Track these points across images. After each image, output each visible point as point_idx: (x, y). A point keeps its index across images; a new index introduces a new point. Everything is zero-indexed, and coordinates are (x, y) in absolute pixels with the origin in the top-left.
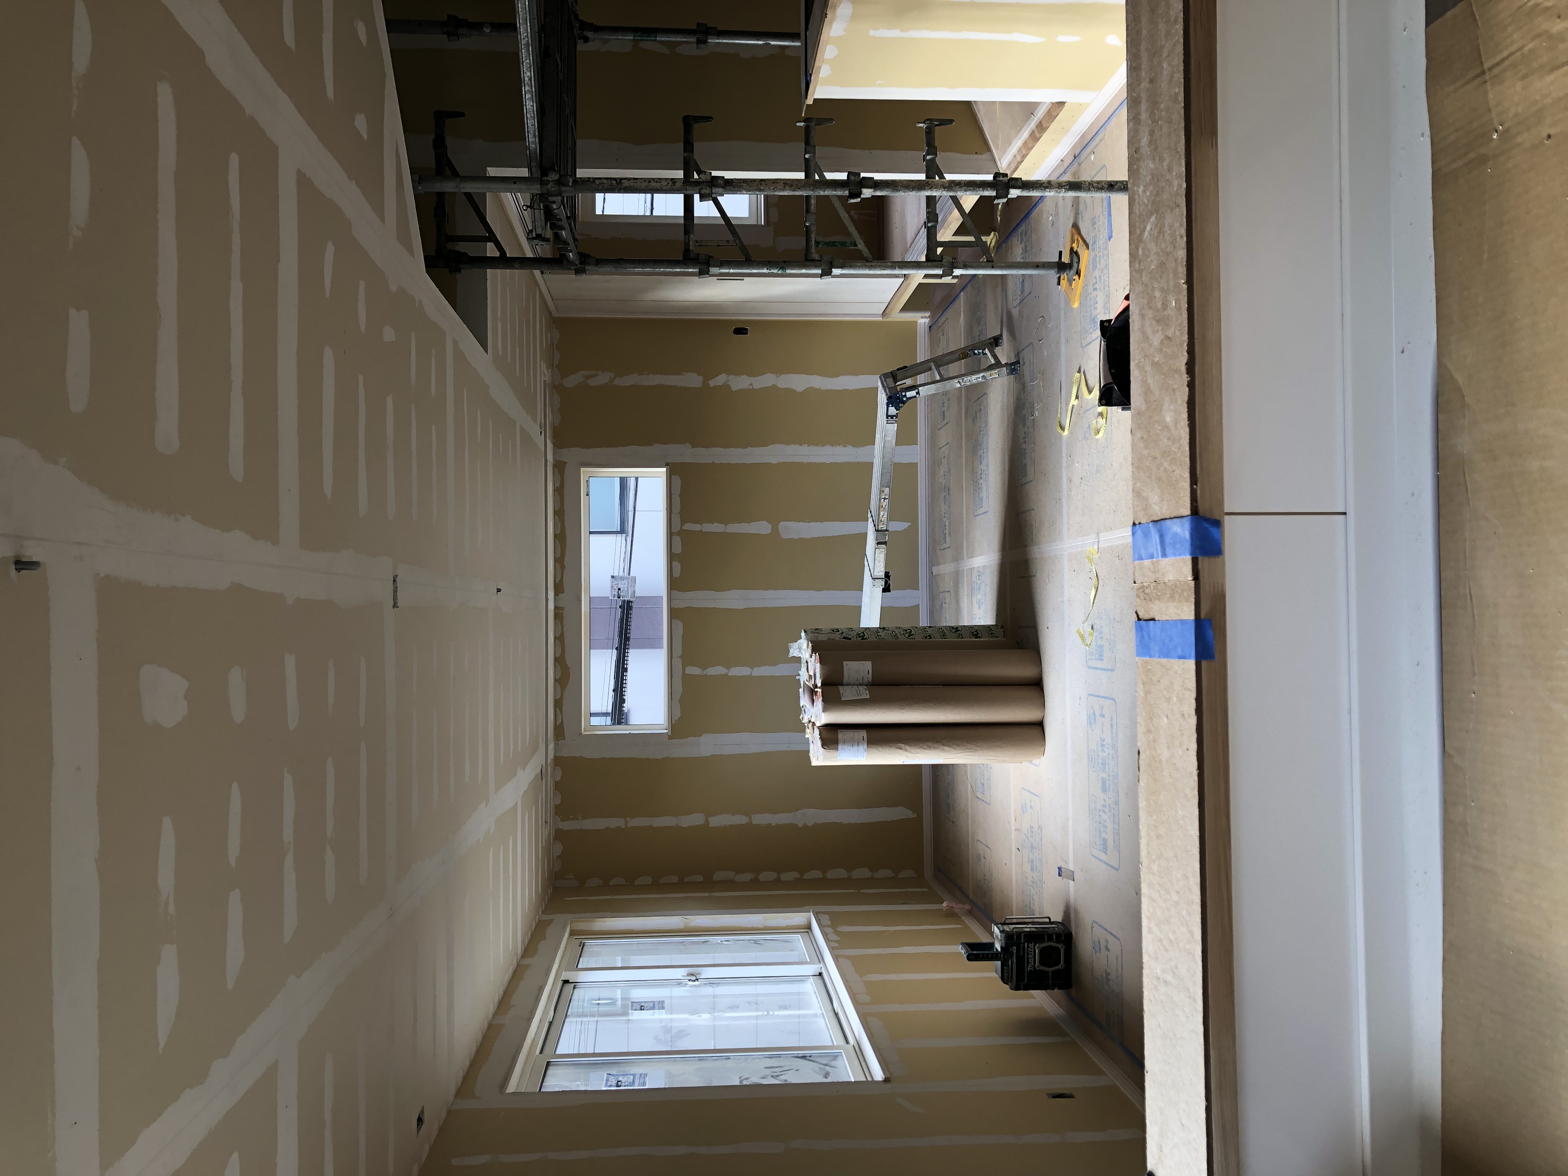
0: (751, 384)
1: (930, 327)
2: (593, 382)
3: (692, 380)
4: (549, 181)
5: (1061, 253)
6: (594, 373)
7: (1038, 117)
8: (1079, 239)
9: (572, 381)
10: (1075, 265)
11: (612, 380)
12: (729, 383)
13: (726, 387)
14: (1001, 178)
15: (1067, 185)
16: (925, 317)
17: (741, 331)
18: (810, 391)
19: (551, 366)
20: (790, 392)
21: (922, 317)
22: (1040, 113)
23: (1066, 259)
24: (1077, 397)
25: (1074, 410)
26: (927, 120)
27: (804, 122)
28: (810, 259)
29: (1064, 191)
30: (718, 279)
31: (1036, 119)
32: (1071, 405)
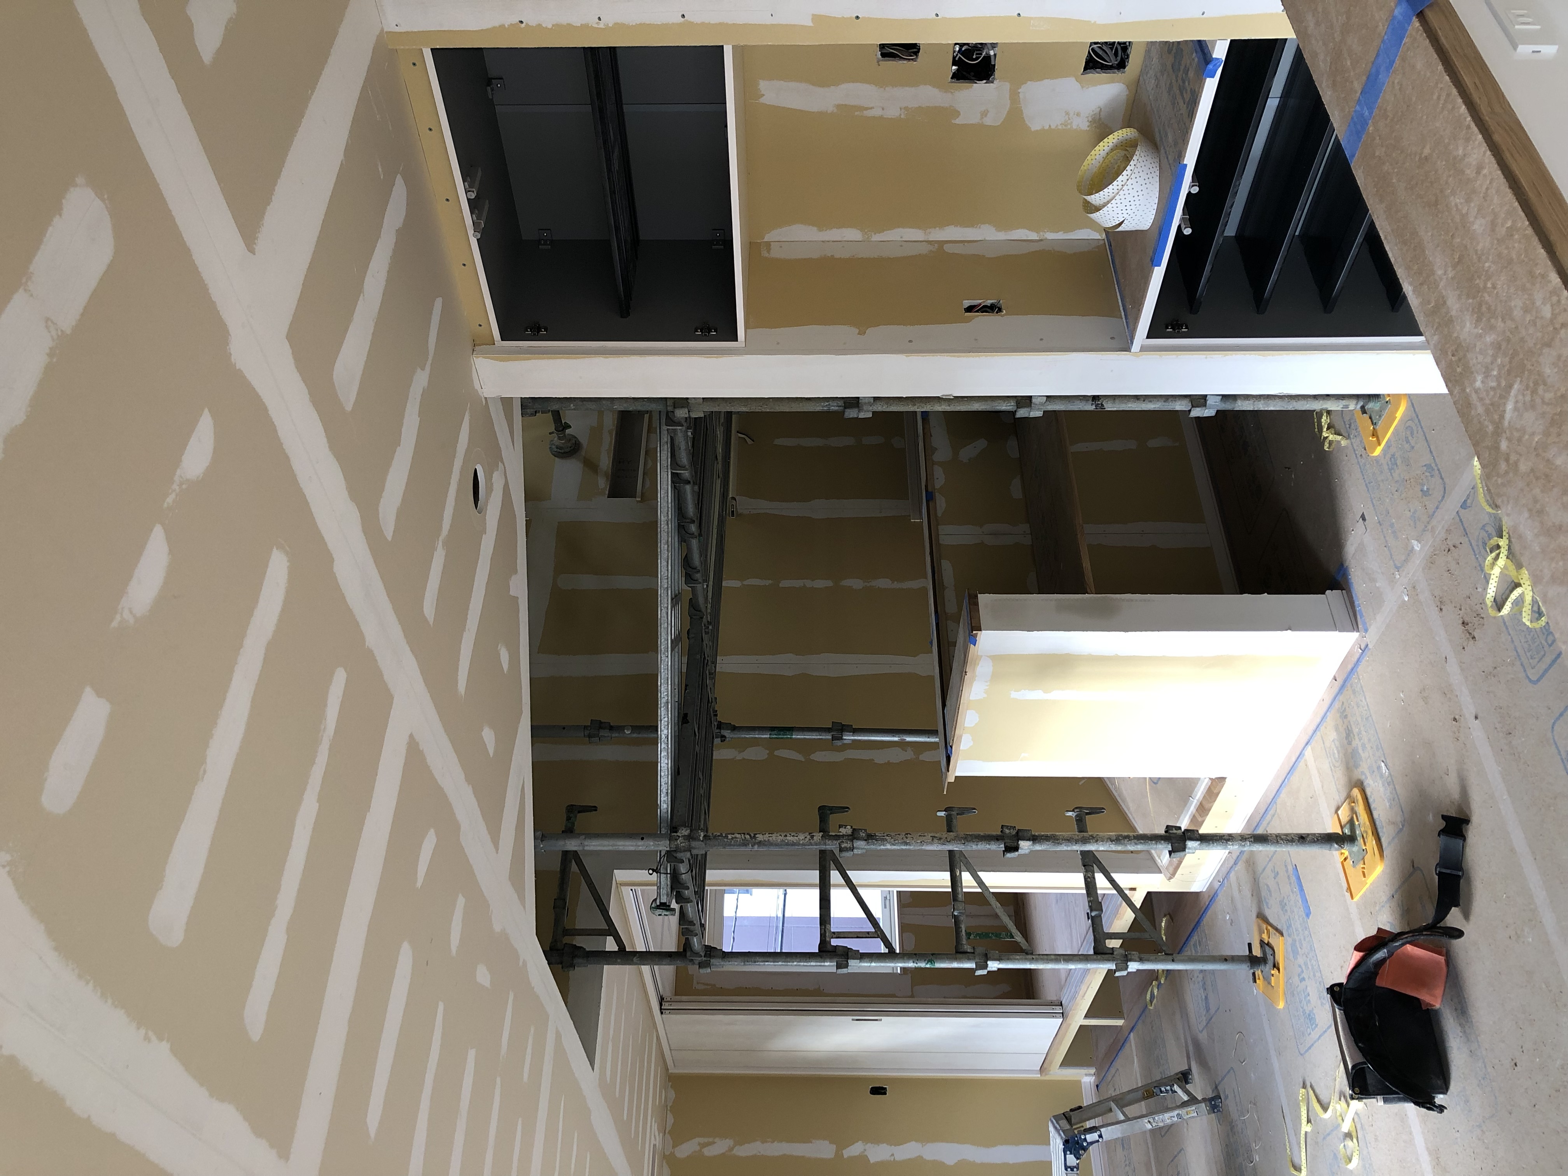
0: (893, 1155)
1: (1097, 1086)
2: (708, 1152)
3: (822, 1149)
4: (679, 836)
5: (1250, 945)
6: (711, 1140)
7: (1197, 798)
8: (1269, 928)
9: (685, 1150)
10: (1270, 958)
11: (731, 1149)
12: (866, 1153)
13: (862, 1159)
14: (1175, 831)
15: (1251, 837)
16: (1090, 1075)
17: (878, 1091)
18: (963, 1164)
19: (663, 1130)
20: (938, 1166)
21: (1086, 1075)
22: (1200, 792)
23: (1257, 952)
24: (1309, 1121)
25: (1308, 1140)
26: (1076, 808)
27: (945, 811)
28: (961, 950)
29: (1248, 844)
30: (853, 1020)
31: (1195, 801)
32: (1303, 1133)
